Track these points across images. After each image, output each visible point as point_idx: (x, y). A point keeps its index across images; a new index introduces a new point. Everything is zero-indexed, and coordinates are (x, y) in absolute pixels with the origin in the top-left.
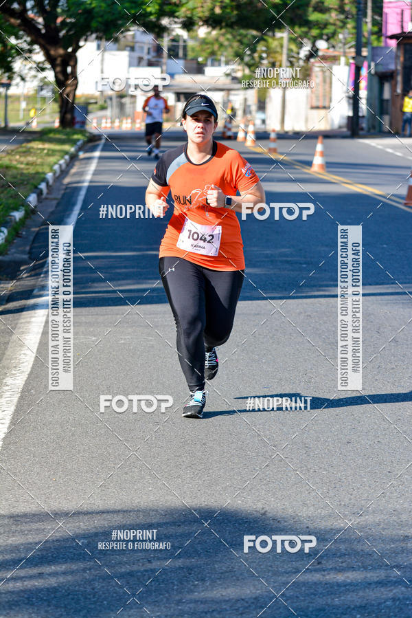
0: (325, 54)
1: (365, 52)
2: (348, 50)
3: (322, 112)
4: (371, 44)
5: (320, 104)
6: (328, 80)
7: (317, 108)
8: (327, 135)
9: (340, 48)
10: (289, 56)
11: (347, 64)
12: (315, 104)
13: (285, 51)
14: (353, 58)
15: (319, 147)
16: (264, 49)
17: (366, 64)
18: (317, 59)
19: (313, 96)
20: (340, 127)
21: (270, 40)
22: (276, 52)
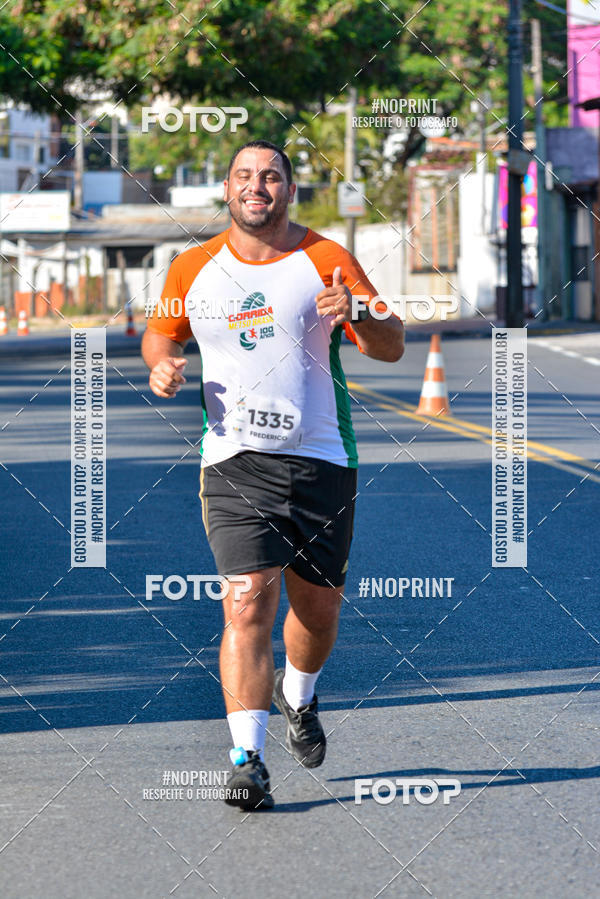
0: (443, 148)
1: (530, 142)
2: (490, 138)
3: (439, 280)
4: (545, 122)
5: (434, 262)
6: (449, 207)
7: (429, 270)
8: (452, 332)
9: (474, 133)
10: (358, 157)
11: (491, 169)
12: (421, 263)
13: (349, 144)
14: (505, 155)
15: (433, 360)
16: (302, 141)
17: (533, 168)
18: (424, 161)
19: (417, 243)
20: (481, 311)
21: (315, 121)
22: (328, 148)
